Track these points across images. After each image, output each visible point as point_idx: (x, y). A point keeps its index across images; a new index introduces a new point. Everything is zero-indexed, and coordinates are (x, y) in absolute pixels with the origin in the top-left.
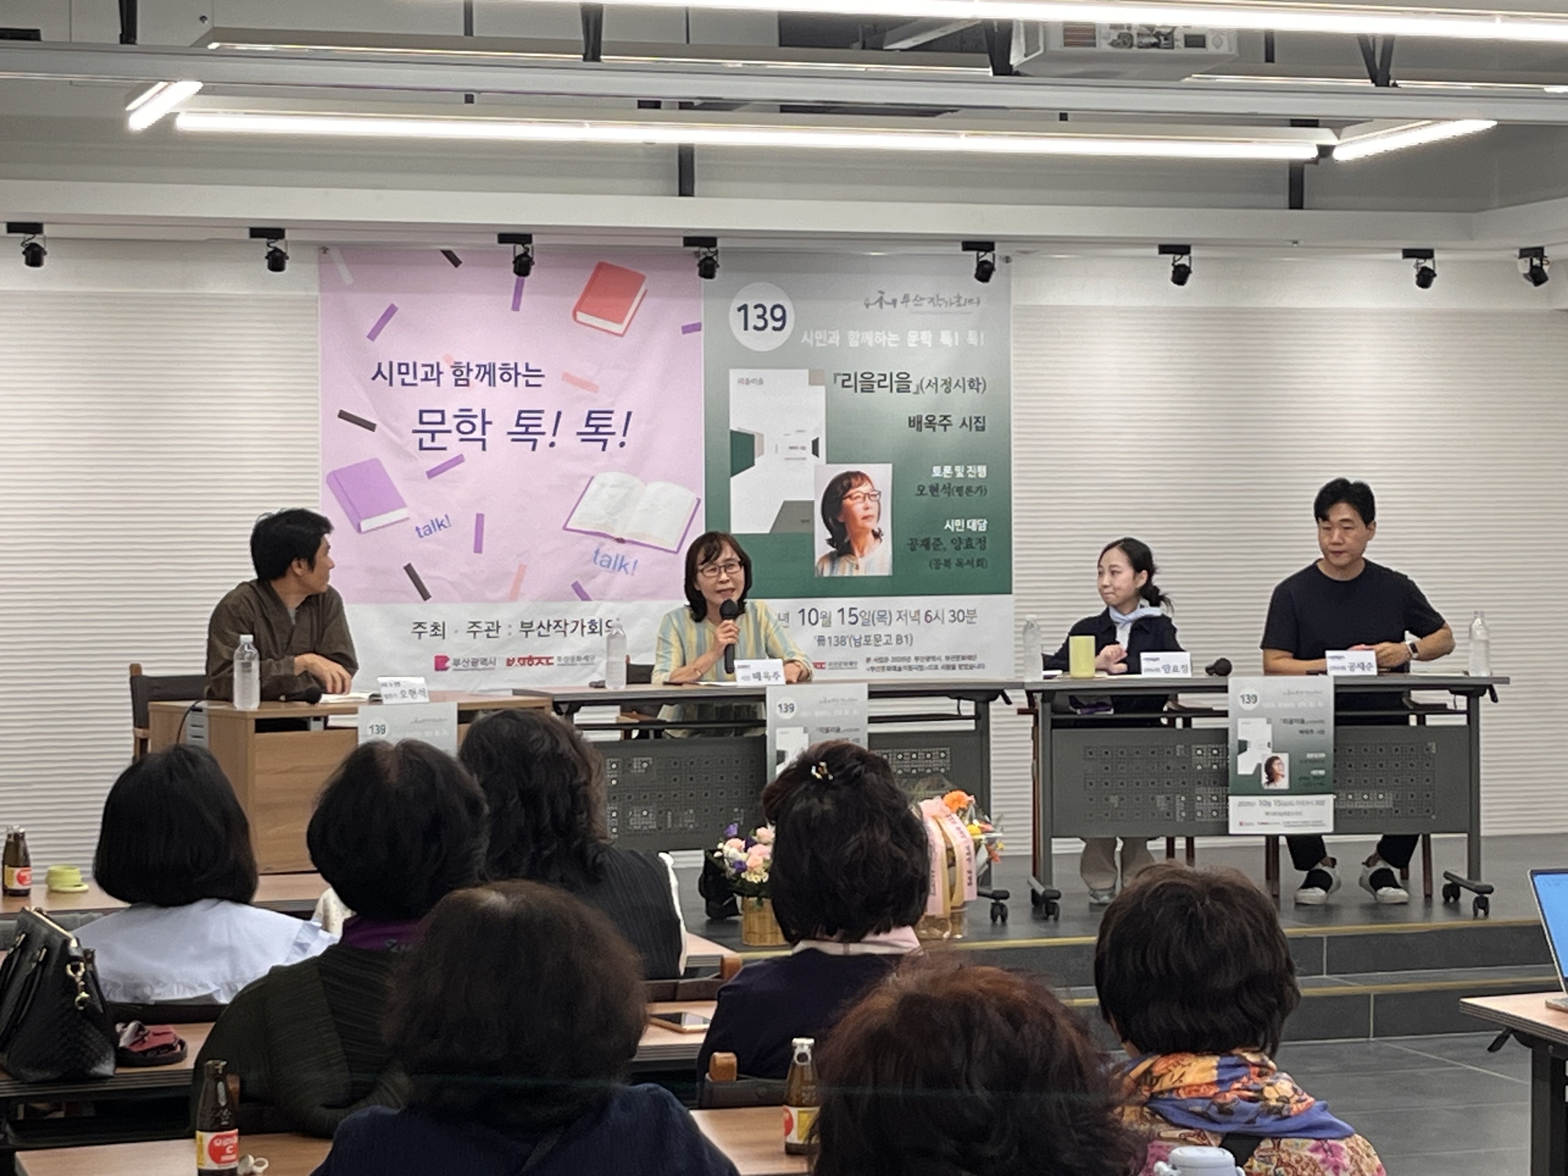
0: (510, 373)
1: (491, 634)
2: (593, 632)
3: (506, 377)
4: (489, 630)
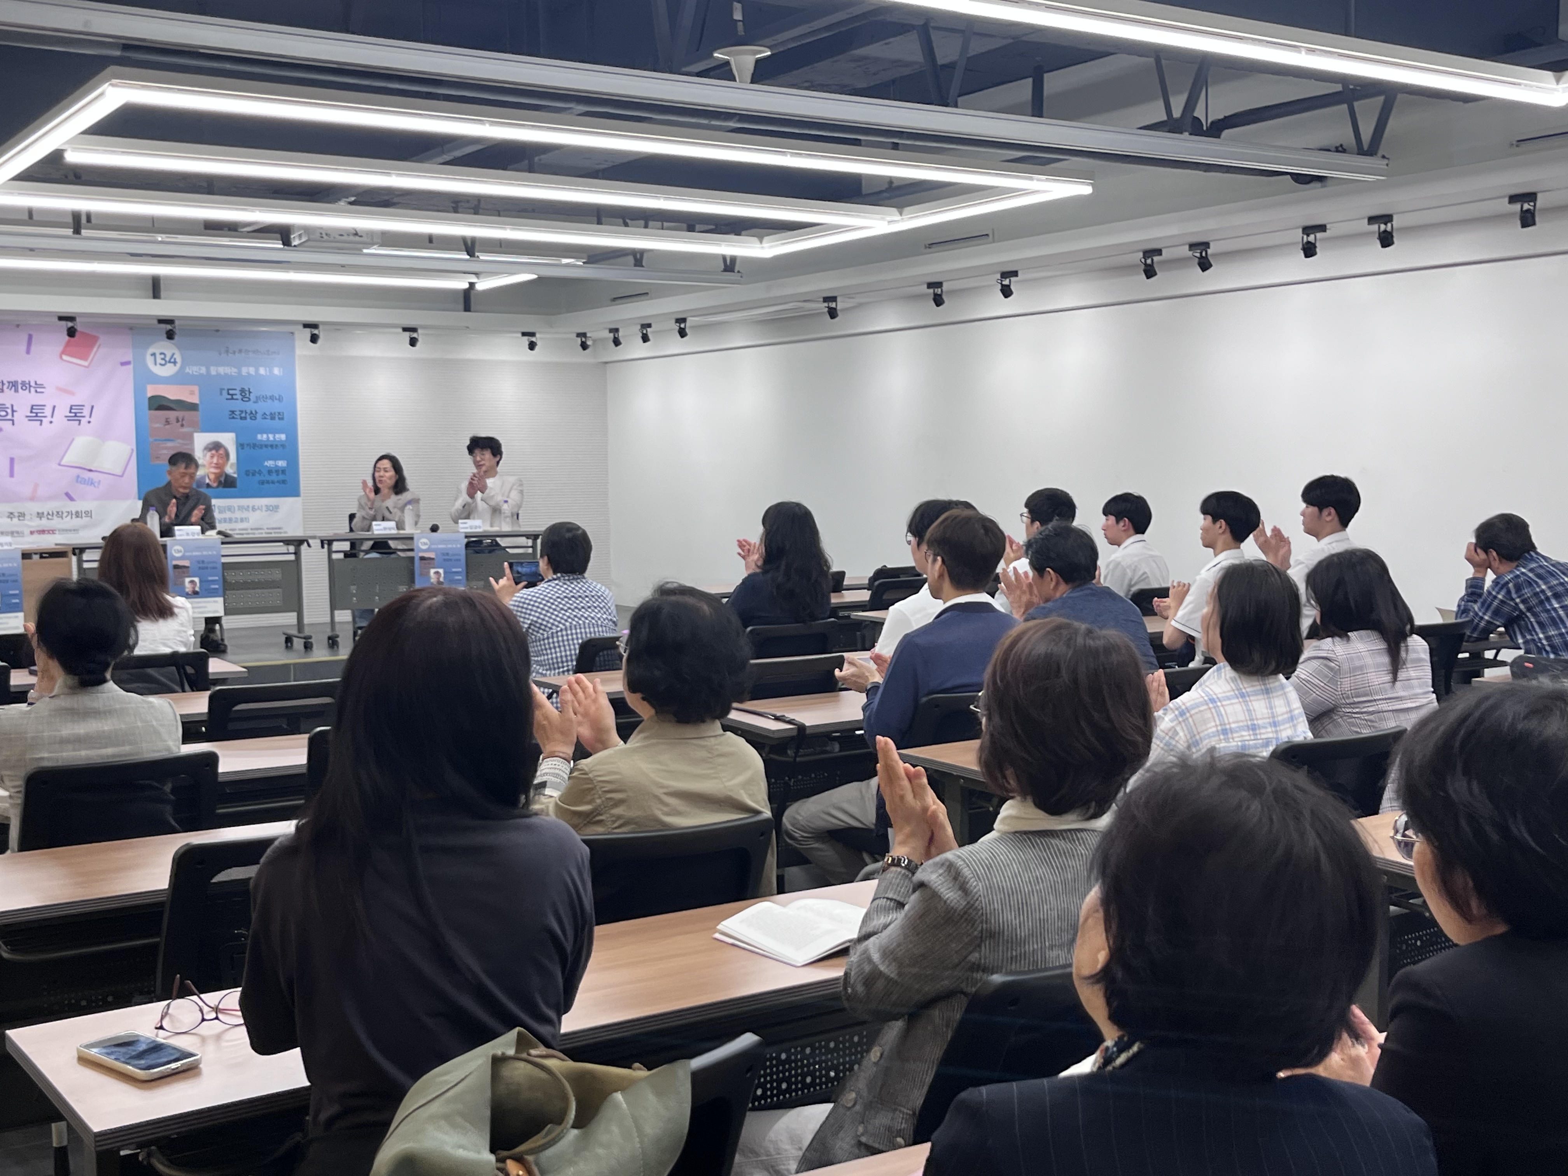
0: (26, 386)
1: (21, 518)
2: (77, 517)
3: (24, 388)
4: (19, 516)
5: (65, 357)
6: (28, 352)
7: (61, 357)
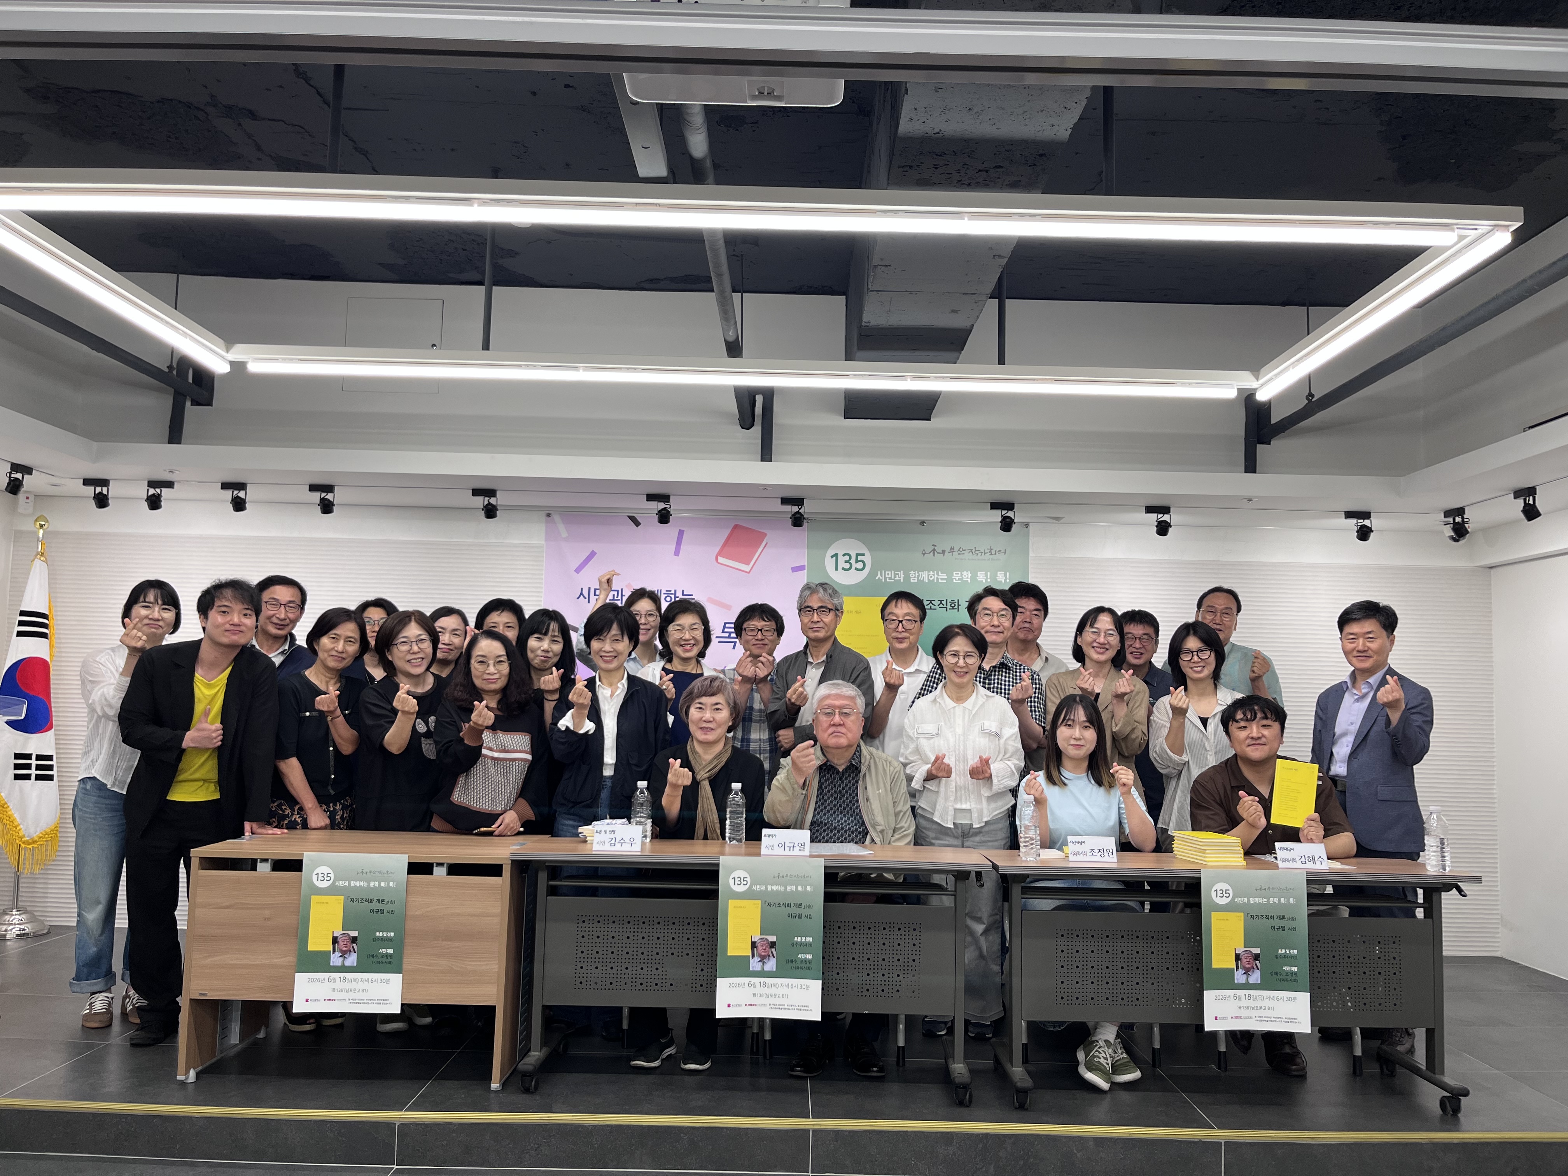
5: (721, 560)
6: (677, 553)
7: (717, 559)
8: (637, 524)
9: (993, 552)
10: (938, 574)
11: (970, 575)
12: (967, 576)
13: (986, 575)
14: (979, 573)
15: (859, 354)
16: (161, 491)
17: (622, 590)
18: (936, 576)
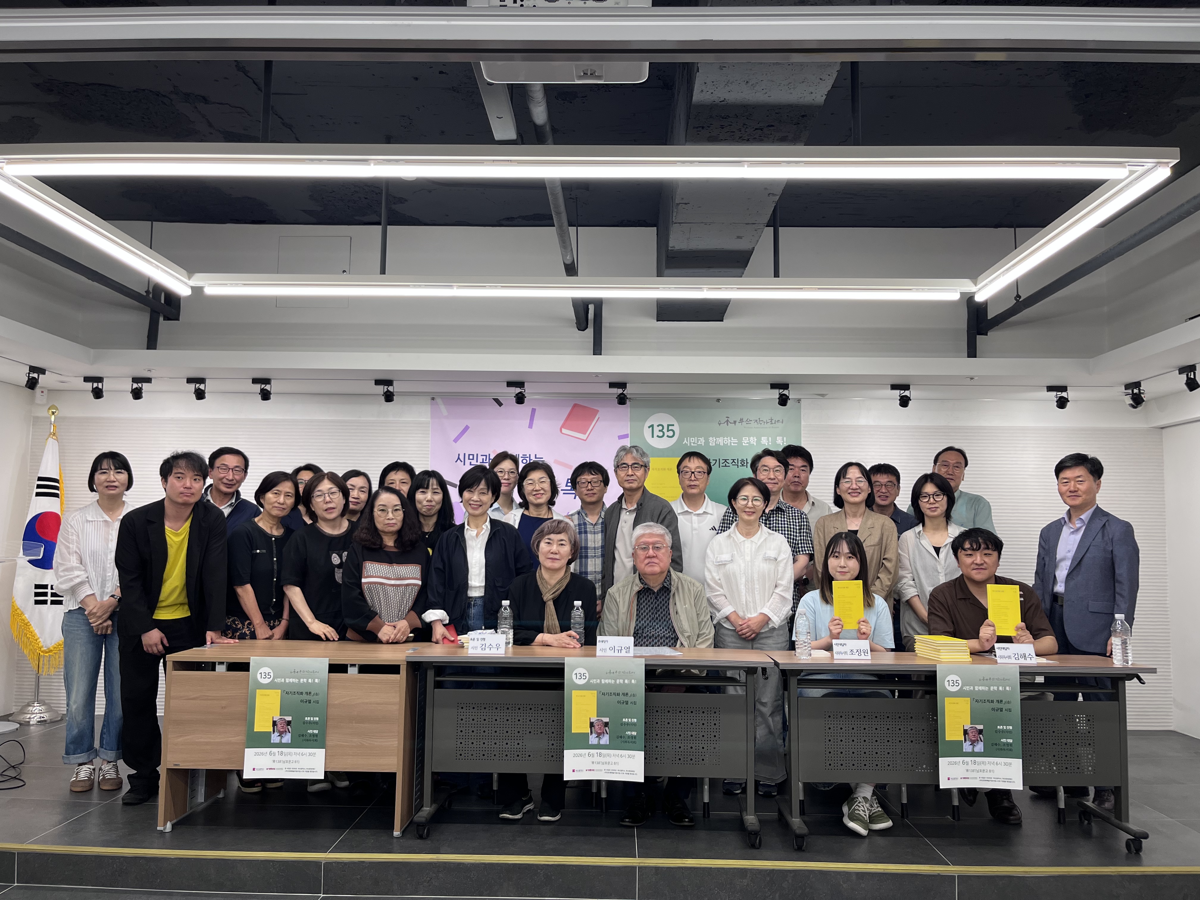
5: (564, 431)
6: (531, 426)
7: (561, 431)
8: (500, 404)
9: (773, 422)
10: (731, 439)
11: (755, 440)
12: (753, 440)
13: (768, 440)
14: (762, 438)
15: (667, 272)
16: (142, 385)
17: (489, 455)
18: (729, 441)
